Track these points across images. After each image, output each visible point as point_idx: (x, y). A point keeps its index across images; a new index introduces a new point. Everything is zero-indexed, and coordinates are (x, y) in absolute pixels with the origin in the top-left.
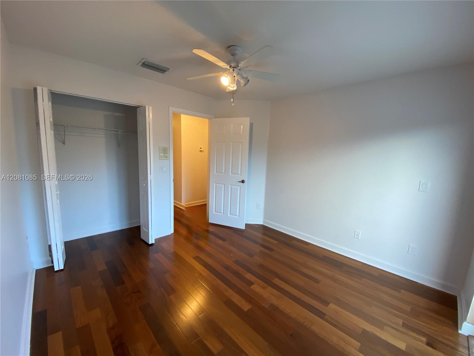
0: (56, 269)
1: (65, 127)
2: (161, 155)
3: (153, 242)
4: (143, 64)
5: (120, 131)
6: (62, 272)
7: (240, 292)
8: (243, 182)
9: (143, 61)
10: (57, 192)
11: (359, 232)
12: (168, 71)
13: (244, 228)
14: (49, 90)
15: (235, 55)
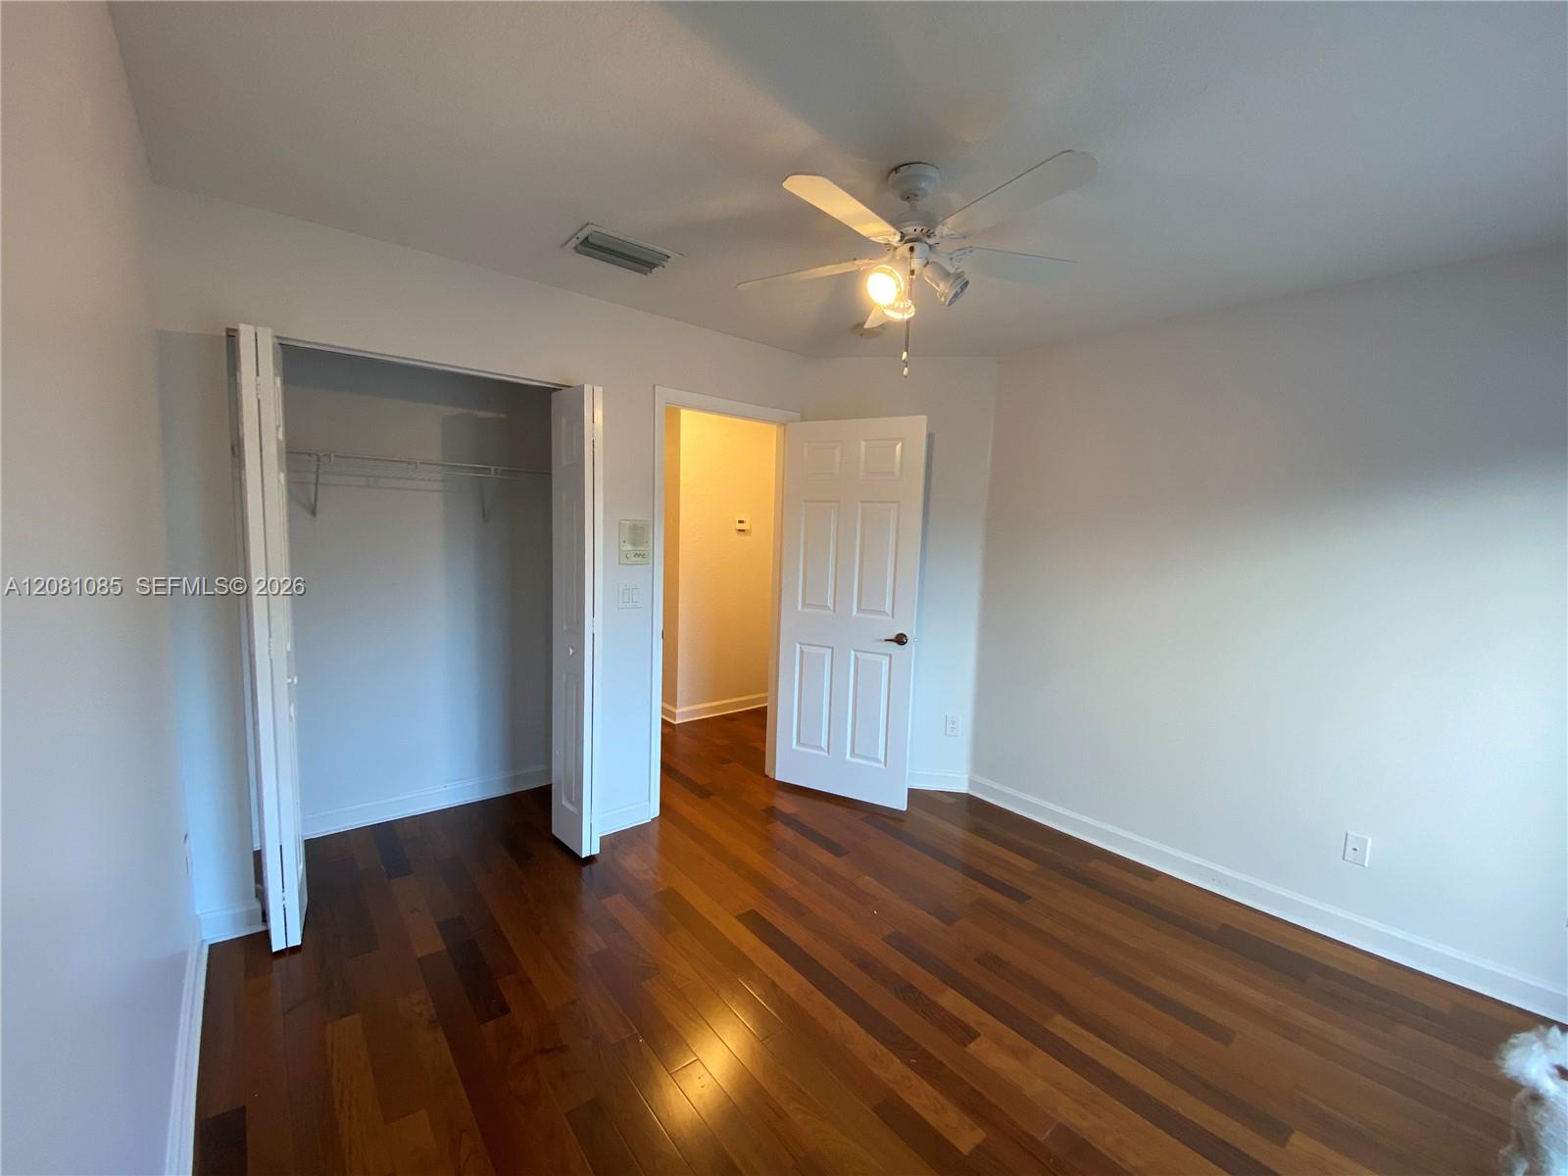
0: (277, 945)
1: (319, 460)
2: (624, 549)
3: (596, 851)
4: (582, 243)
5: (493, 468)
6: (297, 956)
7: (928, 1067)
8: (900, 640)
9: (582, 236)
10: (289, 677)
11: (1366, 841)
12: (665, 264)
13: (904, 808)
14: (278, 337)
15: (916, 195)
